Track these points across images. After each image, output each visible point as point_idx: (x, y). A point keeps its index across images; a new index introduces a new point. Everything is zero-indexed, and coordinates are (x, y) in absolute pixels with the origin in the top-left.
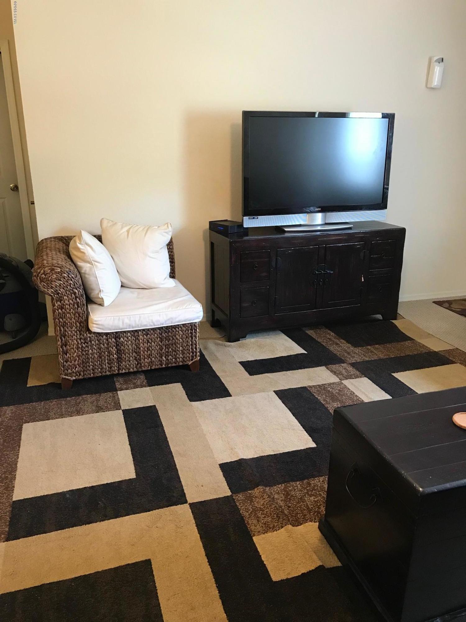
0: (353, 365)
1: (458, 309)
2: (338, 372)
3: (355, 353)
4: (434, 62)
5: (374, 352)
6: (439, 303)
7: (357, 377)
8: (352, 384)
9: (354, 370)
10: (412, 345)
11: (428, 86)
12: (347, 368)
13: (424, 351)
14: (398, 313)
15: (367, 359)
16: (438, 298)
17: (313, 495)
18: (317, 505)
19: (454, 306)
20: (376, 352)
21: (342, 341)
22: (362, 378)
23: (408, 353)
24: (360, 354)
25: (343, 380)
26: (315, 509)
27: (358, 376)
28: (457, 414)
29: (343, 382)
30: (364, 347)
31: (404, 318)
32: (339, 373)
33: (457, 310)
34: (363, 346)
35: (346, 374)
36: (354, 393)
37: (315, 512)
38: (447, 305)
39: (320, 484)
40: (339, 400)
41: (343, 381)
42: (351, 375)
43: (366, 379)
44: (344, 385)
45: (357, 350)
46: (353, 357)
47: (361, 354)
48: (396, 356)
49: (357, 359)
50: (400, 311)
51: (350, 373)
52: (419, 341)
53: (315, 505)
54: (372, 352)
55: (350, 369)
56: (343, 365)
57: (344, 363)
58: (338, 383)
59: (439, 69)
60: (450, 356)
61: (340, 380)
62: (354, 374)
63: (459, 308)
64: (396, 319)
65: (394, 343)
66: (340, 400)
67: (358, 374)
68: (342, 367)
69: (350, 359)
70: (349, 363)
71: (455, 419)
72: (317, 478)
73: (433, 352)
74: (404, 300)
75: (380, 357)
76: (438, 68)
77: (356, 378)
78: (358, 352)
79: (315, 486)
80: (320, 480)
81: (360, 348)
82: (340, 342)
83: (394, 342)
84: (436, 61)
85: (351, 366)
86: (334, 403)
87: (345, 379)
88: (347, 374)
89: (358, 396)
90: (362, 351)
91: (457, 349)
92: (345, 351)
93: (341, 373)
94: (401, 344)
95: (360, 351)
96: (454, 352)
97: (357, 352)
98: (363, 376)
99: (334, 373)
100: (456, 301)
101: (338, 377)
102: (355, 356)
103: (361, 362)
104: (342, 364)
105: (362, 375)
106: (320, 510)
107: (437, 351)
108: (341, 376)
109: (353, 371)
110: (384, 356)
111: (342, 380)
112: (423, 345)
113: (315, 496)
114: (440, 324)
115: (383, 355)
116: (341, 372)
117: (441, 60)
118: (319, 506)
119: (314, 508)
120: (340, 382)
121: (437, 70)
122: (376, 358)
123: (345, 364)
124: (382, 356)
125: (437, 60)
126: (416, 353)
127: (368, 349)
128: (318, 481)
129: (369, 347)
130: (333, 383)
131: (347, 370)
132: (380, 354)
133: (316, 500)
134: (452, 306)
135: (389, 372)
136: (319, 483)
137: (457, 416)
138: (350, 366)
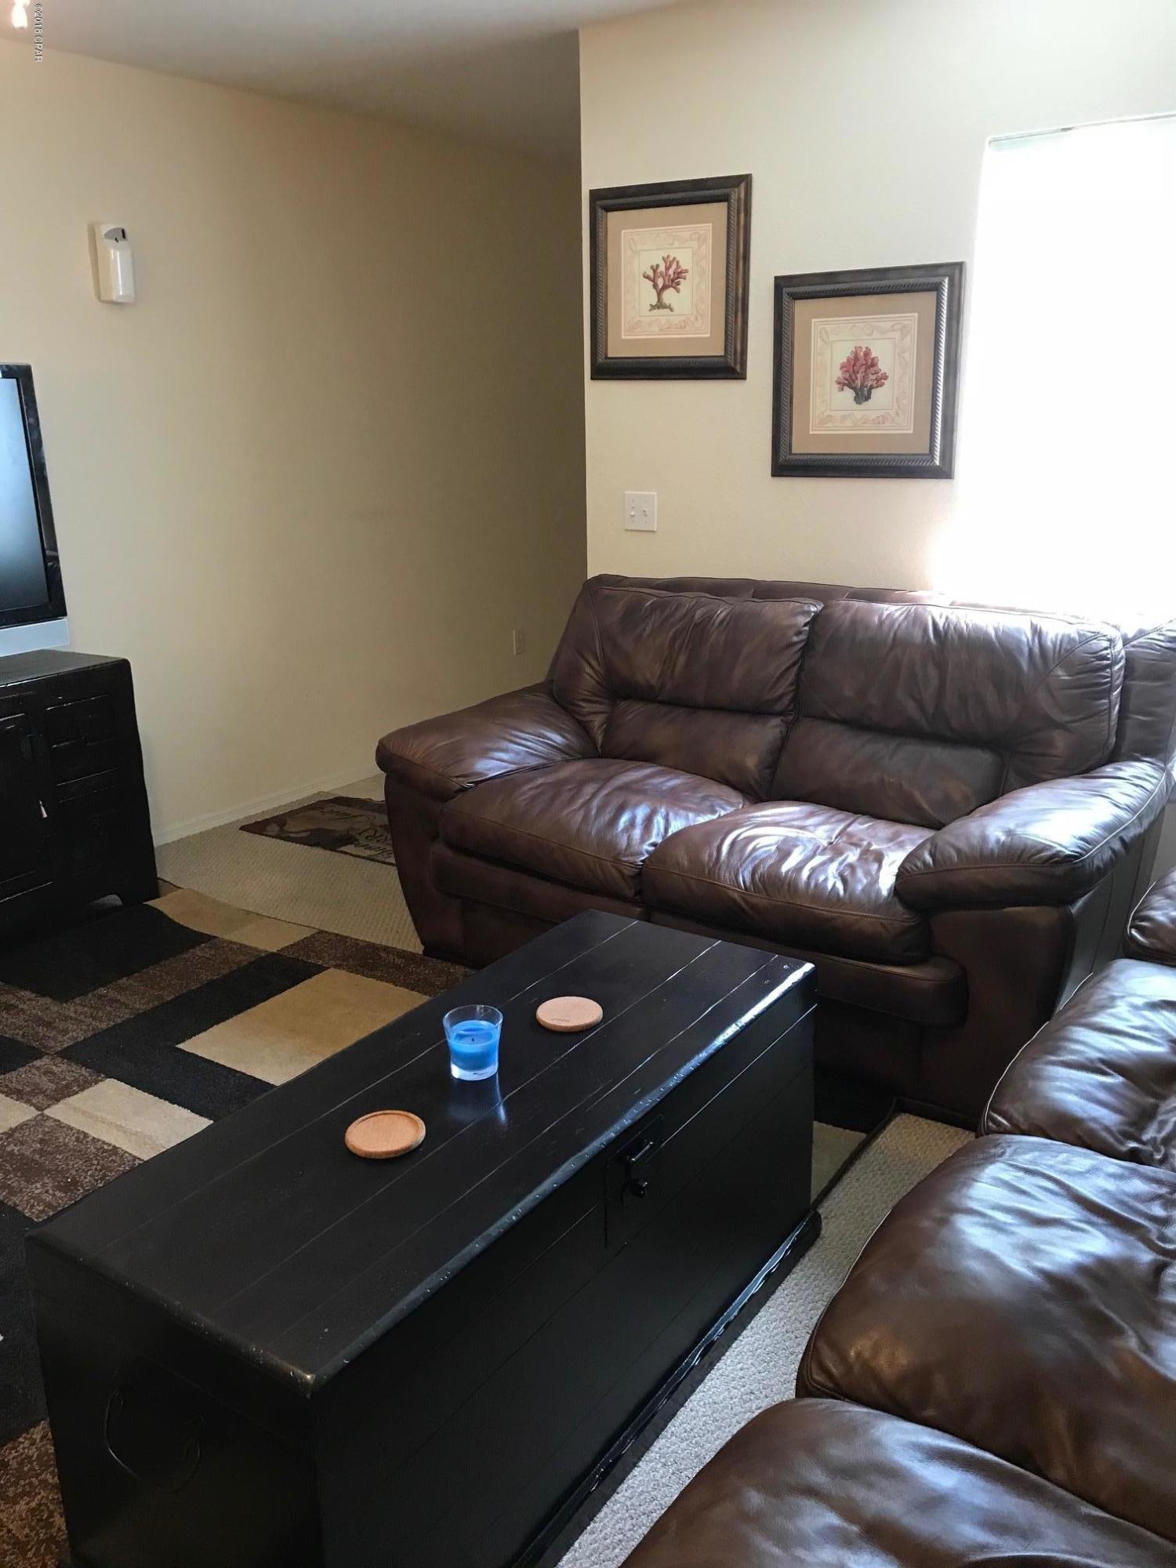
0: (67, 1054)
1: (300, 832)
2: (28, 1089)
3: (67, 1018)
4: (103, 237)
5: (117, 1001)
6: (257, 827)
7: (84, 1085)
8: (75, 1110)
9: (74, 1067)
10: (212, 952)
11: (103, 297)
12: (54, 1067)
13: (243, 960)
14: (159, 879)
15: (104, 1026)
16: (250, 817)
17: (24, 1494)
18: (41, 1520)
19: (291, 827)
20: (123, 999)
21: (23, 996)
22: (101, 1084)
23: (206, 976)
24: (82, 1017)
25: (49, 1106)
26: (37, 1534)
27: (85, 1082)
28: (354, 1124)
29: (48, 1114)
30: (90, 995)
31: (179, 888)
32: (33, 1090)
33: (299, 835)
34: (85, 994)
35: (52, 1086)
36: (86, 1135)
37: (40, 1542)
38: (274, 828)
39: (38, 1449)
40: (46, 1170)
41: (47, 1112)
42: (67, 1086)
43: (111, 1083)
44: (55, 1120)
45: (70, 1009)
46: (65, 1032)
47: (86, 1017)
48: (177, 995)
49: (77, 1034)
50: (164, 872)
51: (64, 1079)
52: (227, 937)
53: (33, 1524)
54: (113, 1001)
55: (61, 1067)
56: (38, 1063)
57: (40, 1056)
58: (33, 1123)
59: (121, 256)
60: (309, 957)
61: (38, 1108)
62: (76, 1080)
63: (302, 829)
64: (157, 896)
65: (167, 962)
66: (49, 1171)
67: (87, 1075)
68: (38, 1068)
69: (55, 1039)
70: (56, 1053)
71: (350, 1140)
72: (24, 1435)
73: (268, 955)
74: (169, 840)
75: (138, 1010)
76: (118, 253)
77: (83, 1090)
78: (76, 1013)
79: (21, 1464)
80: (34, 1437)
81: (77, 1000)
82: (19, 999)
83: (166, 959)
84: (108, 235)
85: (63, 1058)
86: (34, 1186)
87: (53, 1104)
88: (55, 1086)
89: (98, 1140)
90: (85, 1006)
91: (321, 932)
92: (39, 1021)
93: (37, 1090)
94: (185, 958)
95: (80, 1009)
96: (317, 944)
97: (73, 1015)
98: (103, 1076)
99: (18, 1094)
100: (293, 814)
101: (32, 1105)
102: (68, 1028)
103: (90, 1038)
104: (35, 1063)
105: (98, 1076)
106: (54, 1530)
107: (275, 950)
108: (39, 1099)
109: (73, 1071)
110: (148, 1003)
111: (46, 1108)
112: (241, 945)
113: (28, 1494)
114: (270, 880)
115: (143, 1001)
116: (36, 1085)
117: (121, 234)
118: (48, 1518)
119: (33, 1534)
120: (39, 1118)
121: (117, 257)
122: (126, 1015)
123: (43, 1059)
124: (141, 1005)
125: (110, 231)
126: (226, 971)
127: (100, 997)
128: (26, 1444)
129: (102, 991)
130: (21, 1127)
131: (54, 1074)
132: (135, 1003)
133: (33, 1505)
134: (285, 828)
135: (169, 1043)
136: (34, 1449)
137: (355, 1130)
138: (61, 1059)
